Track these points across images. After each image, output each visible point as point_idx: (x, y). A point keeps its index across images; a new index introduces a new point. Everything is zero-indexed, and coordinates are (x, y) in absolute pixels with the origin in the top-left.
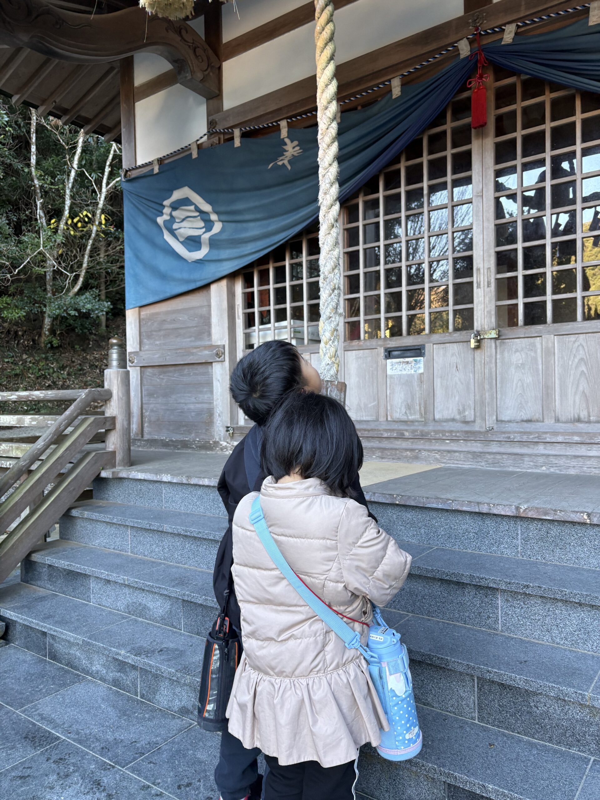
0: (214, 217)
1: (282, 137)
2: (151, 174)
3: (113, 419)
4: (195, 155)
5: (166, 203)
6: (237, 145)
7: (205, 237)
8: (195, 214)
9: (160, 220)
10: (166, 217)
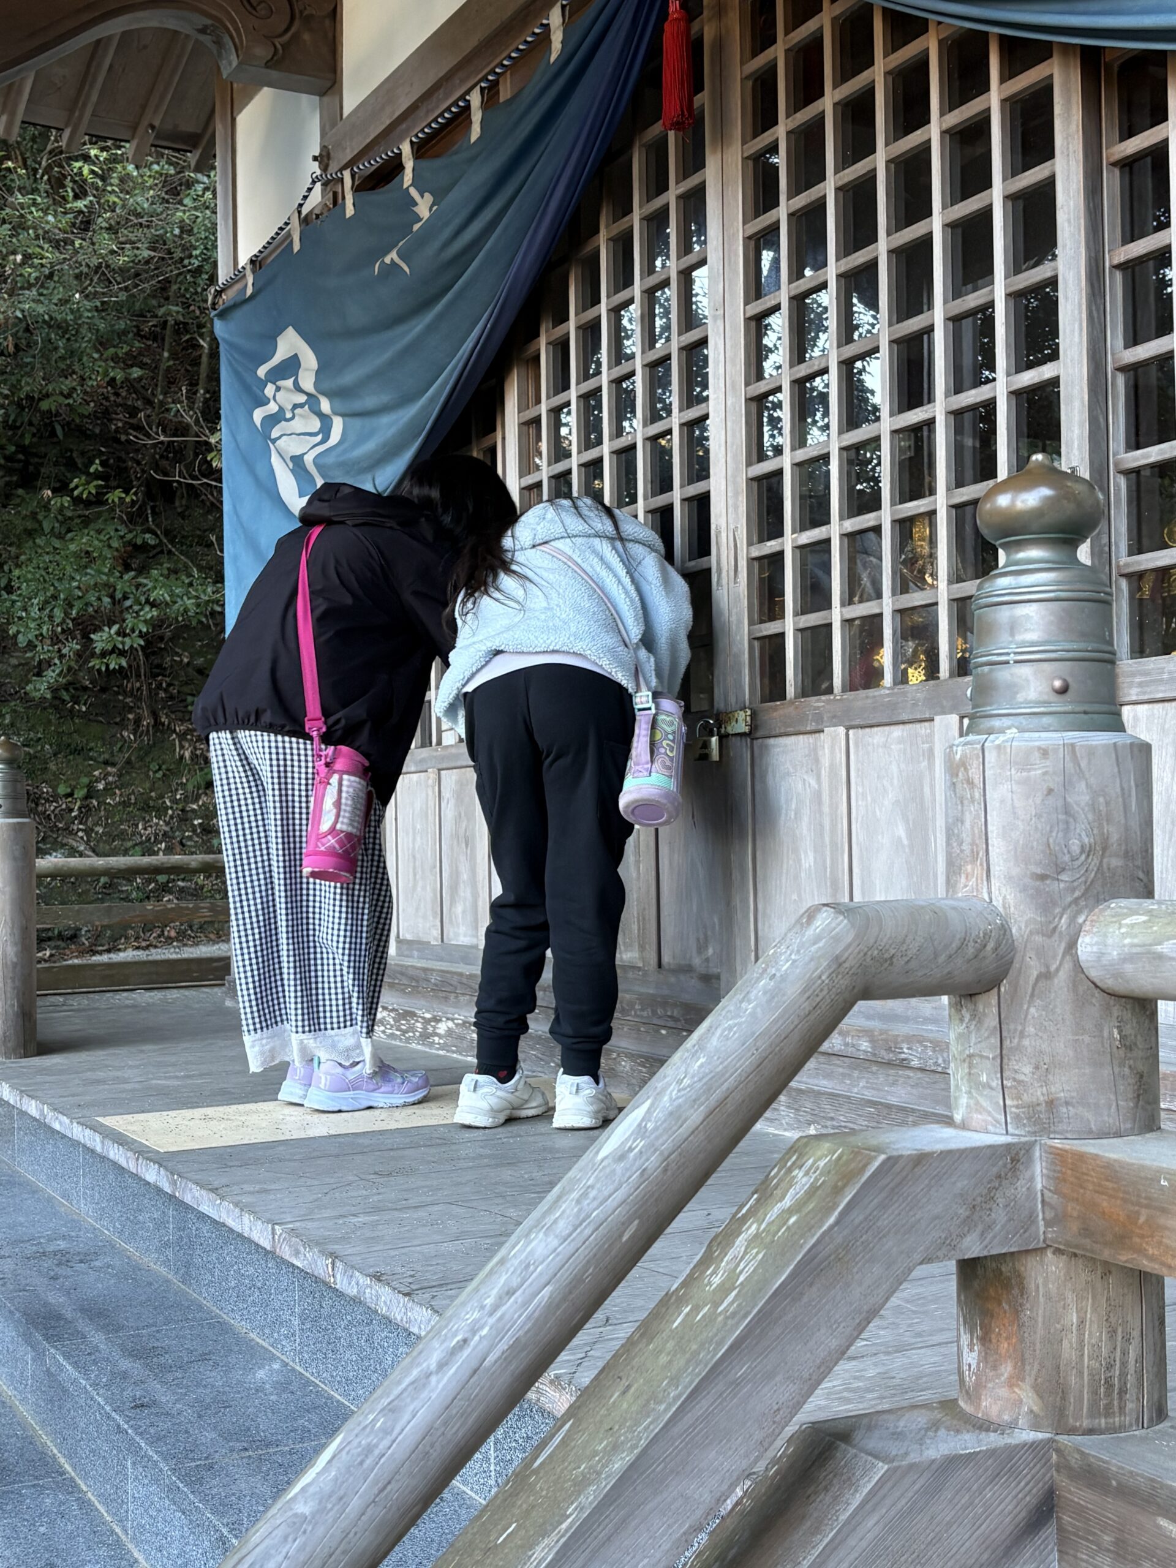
0: (325, 406)
1: (405, 186)
2: (243, 298)
4: (297, 247)
5: (262, 372)
6: (350, 211)
7: (309, 459)
8: (302, 399)
9: (258, 415)
10: (272, 408)
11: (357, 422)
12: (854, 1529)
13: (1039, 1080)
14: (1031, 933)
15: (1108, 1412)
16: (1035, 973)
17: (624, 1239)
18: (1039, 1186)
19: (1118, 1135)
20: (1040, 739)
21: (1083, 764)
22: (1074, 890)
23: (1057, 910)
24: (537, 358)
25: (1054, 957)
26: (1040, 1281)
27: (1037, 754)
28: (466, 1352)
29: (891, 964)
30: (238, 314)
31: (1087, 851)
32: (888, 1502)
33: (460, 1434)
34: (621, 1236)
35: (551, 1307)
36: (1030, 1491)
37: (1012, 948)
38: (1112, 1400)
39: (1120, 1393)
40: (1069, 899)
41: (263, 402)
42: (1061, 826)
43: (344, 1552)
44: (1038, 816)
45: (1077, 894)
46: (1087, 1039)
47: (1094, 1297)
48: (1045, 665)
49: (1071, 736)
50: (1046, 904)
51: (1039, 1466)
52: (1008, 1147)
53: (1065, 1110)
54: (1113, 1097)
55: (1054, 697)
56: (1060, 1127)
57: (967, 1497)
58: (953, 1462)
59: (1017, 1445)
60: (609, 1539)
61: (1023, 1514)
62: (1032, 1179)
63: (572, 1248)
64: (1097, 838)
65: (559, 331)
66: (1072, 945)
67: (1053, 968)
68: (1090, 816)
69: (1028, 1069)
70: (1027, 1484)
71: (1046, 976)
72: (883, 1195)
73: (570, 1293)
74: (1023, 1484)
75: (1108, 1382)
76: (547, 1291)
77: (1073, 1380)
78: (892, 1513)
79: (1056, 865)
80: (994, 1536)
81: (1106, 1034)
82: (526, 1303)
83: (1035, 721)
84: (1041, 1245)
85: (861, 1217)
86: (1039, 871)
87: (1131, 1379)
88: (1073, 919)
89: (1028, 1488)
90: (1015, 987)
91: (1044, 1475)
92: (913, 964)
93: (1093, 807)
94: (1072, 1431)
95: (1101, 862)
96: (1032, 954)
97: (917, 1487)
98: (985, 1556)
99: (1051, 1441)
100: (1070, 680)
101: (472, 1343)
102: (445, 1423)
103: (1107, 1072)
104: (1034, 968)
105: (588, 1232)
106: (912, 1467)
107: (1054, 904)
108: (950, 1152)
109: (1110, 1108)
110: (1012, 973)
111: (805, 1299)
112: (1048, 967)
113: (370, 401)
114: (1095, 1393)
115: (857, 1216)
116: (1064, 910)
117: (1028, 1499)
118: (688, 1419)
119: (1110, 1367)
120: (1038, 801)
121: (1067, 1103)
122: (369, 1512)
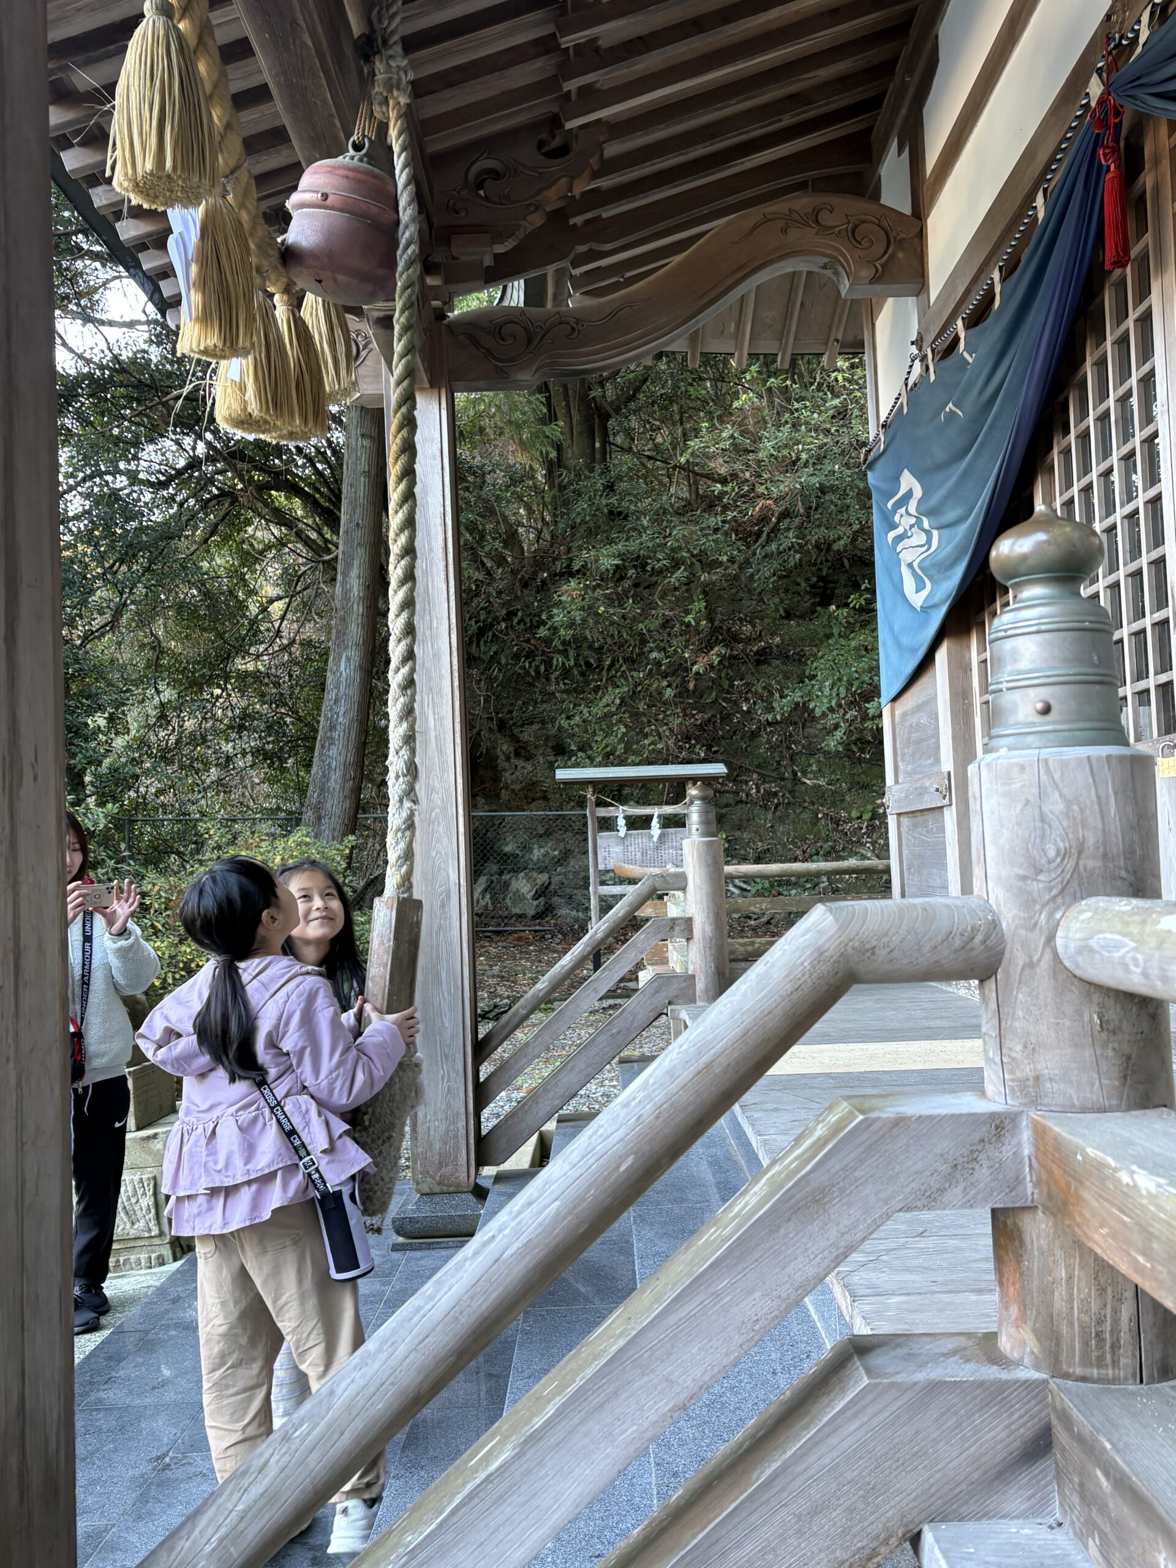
0: (926, 524)
1: (961, 351)
3: (689, 921)
4: (905, 408)
5: (890, 505)
6: (932, 378)
7: (915, 565)
8: (913, 520)
9: (891, 535)
10: (900, 530)
11: (946, 532)
12: (836, 1430)
13: (1027, 1057)
14: (1016, 928)
15: (1100, 1362)
16: (1021, 963)
17: (622, 1169)
18: (1026, 1152)
19: (1102, 1110)
20: (1020, 756)
21: (1057, 776)
22: (1051, 889)
23: (1038, 907)
24: (1051, 468)
25: (1036, 949)
26: (1034, 1237)
27: (1016, 770)
28: (492, 1245)
29: (873, 954)
30: (879, 465)
31: (1064, 855)
32: (870, 1411)
33: (484, 1307)
34: (618, 1167)
35: (557, 1218)
36: (1024, 1424)
37: (1002, 939)
38: (1104, 1353)
39: (1113, 1347)
40: (1047, 897)
41: (893, 526)
42: (1038, 833)
43: (392, 1384)
44: (1019, 824)
45: (1054, 892)
46: (1067, 1022)
47: (1081, 1257)
48: (1031, 691)
49: (1045, 753)
50: (1028, 902)
51: (1033, 1403)
52: (993, 1116)
53: (1048, 1085)
54: (1096, 1076)
55: (1039, 719)
56: (1046, 1101)
57: (954, 1419)
58: (936, 1387)
59: (1007, 1382)
60: (602, 1406)
61: (1017, 1444)
62: (1019, 1145)
63: (578, 1173)
64: (1073, 843)
65: (1064, 443)
66: (1051, 939)
67: (1035, 959)
68: (1065, 823)
69: (1019, 1048)
70: (1021, 1417)
71: (1031, 965)
72: (861, 1149)
73: (575, 1207)
74: (1016, 1416)
75: (1098, 1335)
76: (557, 1203)
77: (1064, 1329)
78: (875, 1422)
79: (1035, 868)
80: (984, 1459)
81: (1086, 1018)
82: (540, 1213)
83: (1021, 738)
84: (1029, 1204)
85: (837, 1167)
86: (1021, 872)
87: (1125, 1337)
88: (1051, 915)
89: (1022, 1421)
90: (1007, 976)
91: (1040, 1412)
92: (895, 954)
93: (1067, 814)
94: (1066, 1376)
95: (1077, 864)
96: (1018, 946)
97: (899, 1404)
98: (976, 1476)
99: (1045, 1381)
100: (1053, 702)
101: (497, 1240)
102: (472, 1298)
103: (1088, 1053)
104: (1020, 959)
105: (591, 1161)
106: (893, 1385)
107: (1035, 902)
108: (931, 1118)
109: (1093, 1085)
110: (1004, 962)
111: (782, 1231)
112: (1031, 957)
113: (951, 516)
114: (1086, 1343)
115: (835, 1166)
116: (1043, 906)
117: (1022, 1431)
118: (673, 1319)
119: (1100, 1322)
120: (1018, 810)
121: (1051, 1080)
122: (412, 1356)
